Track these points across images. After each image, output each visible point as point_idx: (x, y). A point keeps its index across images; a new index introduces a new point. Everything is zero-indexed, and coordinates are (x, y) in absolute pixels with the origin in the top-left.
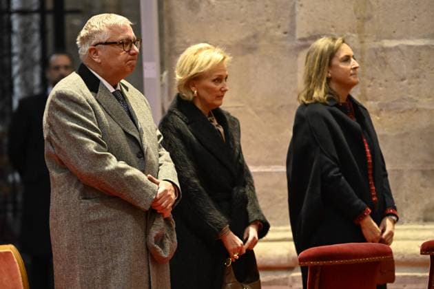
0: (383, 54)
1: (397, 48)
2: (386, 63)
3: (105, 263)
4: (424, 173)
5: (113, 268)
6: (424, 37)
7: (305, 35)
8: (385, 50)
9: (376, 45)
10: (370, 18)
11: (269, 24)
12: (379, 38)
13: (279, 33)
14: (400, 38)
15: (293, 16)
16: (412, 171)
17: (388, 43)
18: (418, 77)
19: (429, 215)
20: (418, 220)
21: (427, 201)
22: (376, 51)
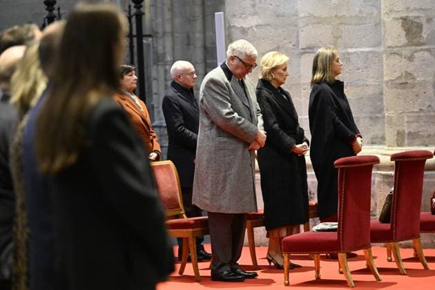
0: (348, 56)
1: (355, 52)
2: (350, 61)
3: (226, 171)
4: (371, 118)
5: (229, 175)
6: (369, 47)
7: (305, 47)
8: (349, 54)
9: (344, 51)
10: (340, 37)
11: (286, 41)
12: (346, 47)
13: (291, 46)
14: (357, 47)
15: (298, 37)
16: (364, 118)
17: (350, 50)
18: (367, 68)
19: (374, 140)
20: (368, 143)
21: (373, 134)
22: (344, 54)
